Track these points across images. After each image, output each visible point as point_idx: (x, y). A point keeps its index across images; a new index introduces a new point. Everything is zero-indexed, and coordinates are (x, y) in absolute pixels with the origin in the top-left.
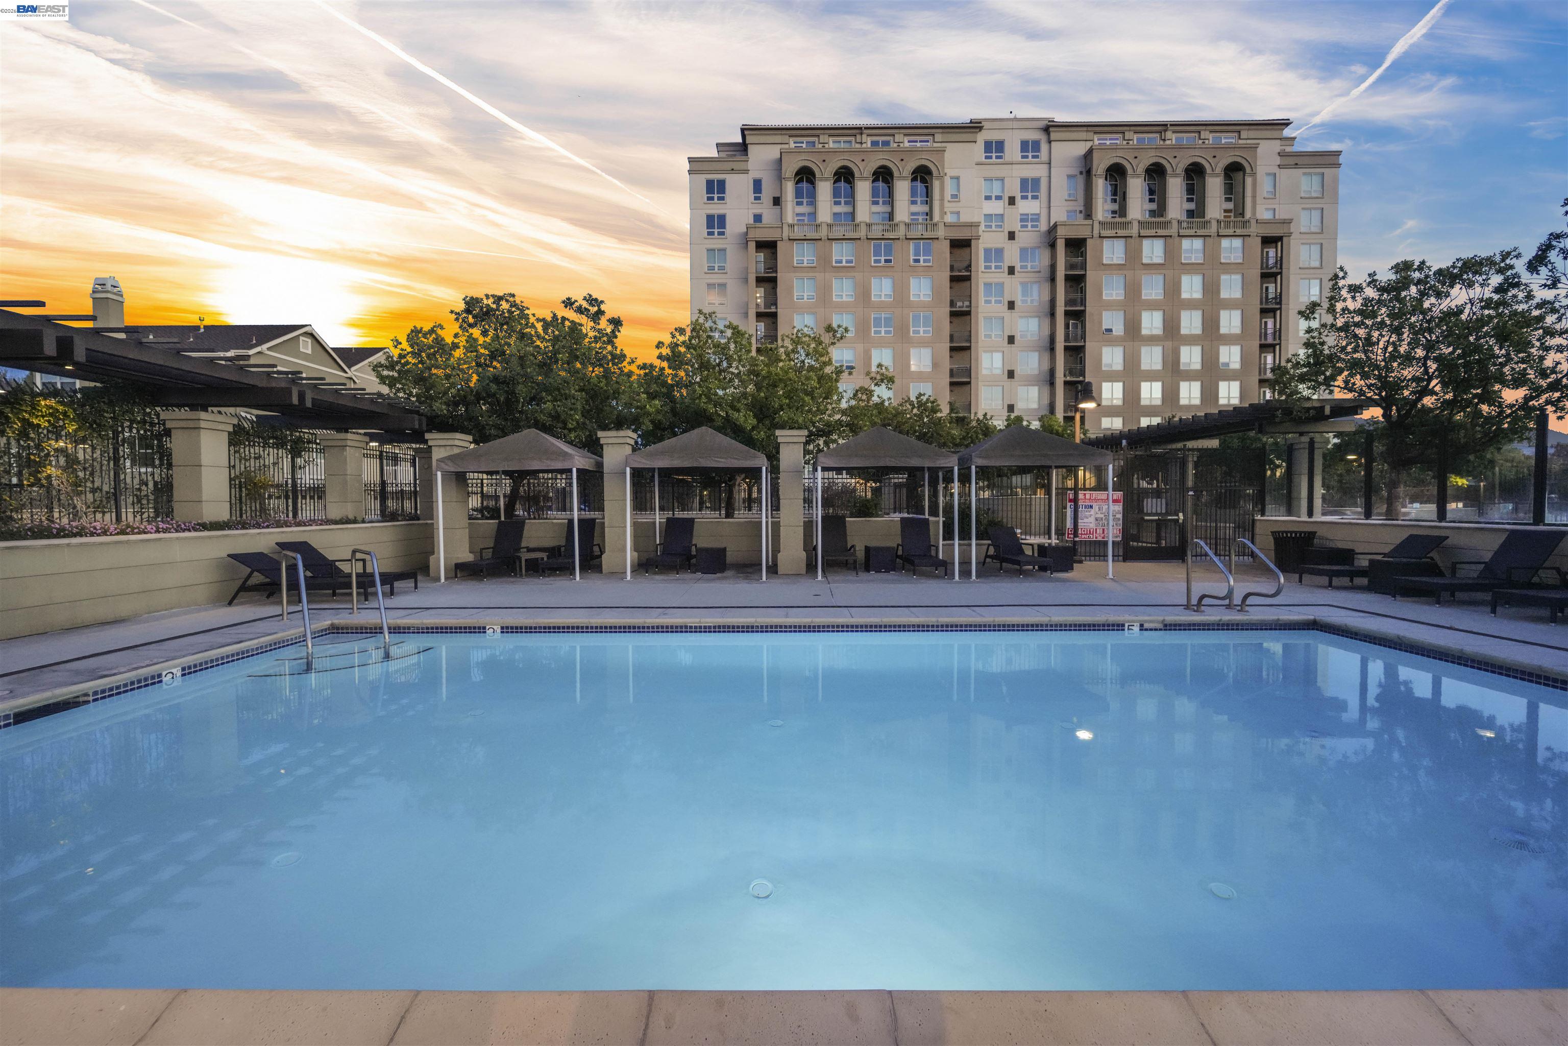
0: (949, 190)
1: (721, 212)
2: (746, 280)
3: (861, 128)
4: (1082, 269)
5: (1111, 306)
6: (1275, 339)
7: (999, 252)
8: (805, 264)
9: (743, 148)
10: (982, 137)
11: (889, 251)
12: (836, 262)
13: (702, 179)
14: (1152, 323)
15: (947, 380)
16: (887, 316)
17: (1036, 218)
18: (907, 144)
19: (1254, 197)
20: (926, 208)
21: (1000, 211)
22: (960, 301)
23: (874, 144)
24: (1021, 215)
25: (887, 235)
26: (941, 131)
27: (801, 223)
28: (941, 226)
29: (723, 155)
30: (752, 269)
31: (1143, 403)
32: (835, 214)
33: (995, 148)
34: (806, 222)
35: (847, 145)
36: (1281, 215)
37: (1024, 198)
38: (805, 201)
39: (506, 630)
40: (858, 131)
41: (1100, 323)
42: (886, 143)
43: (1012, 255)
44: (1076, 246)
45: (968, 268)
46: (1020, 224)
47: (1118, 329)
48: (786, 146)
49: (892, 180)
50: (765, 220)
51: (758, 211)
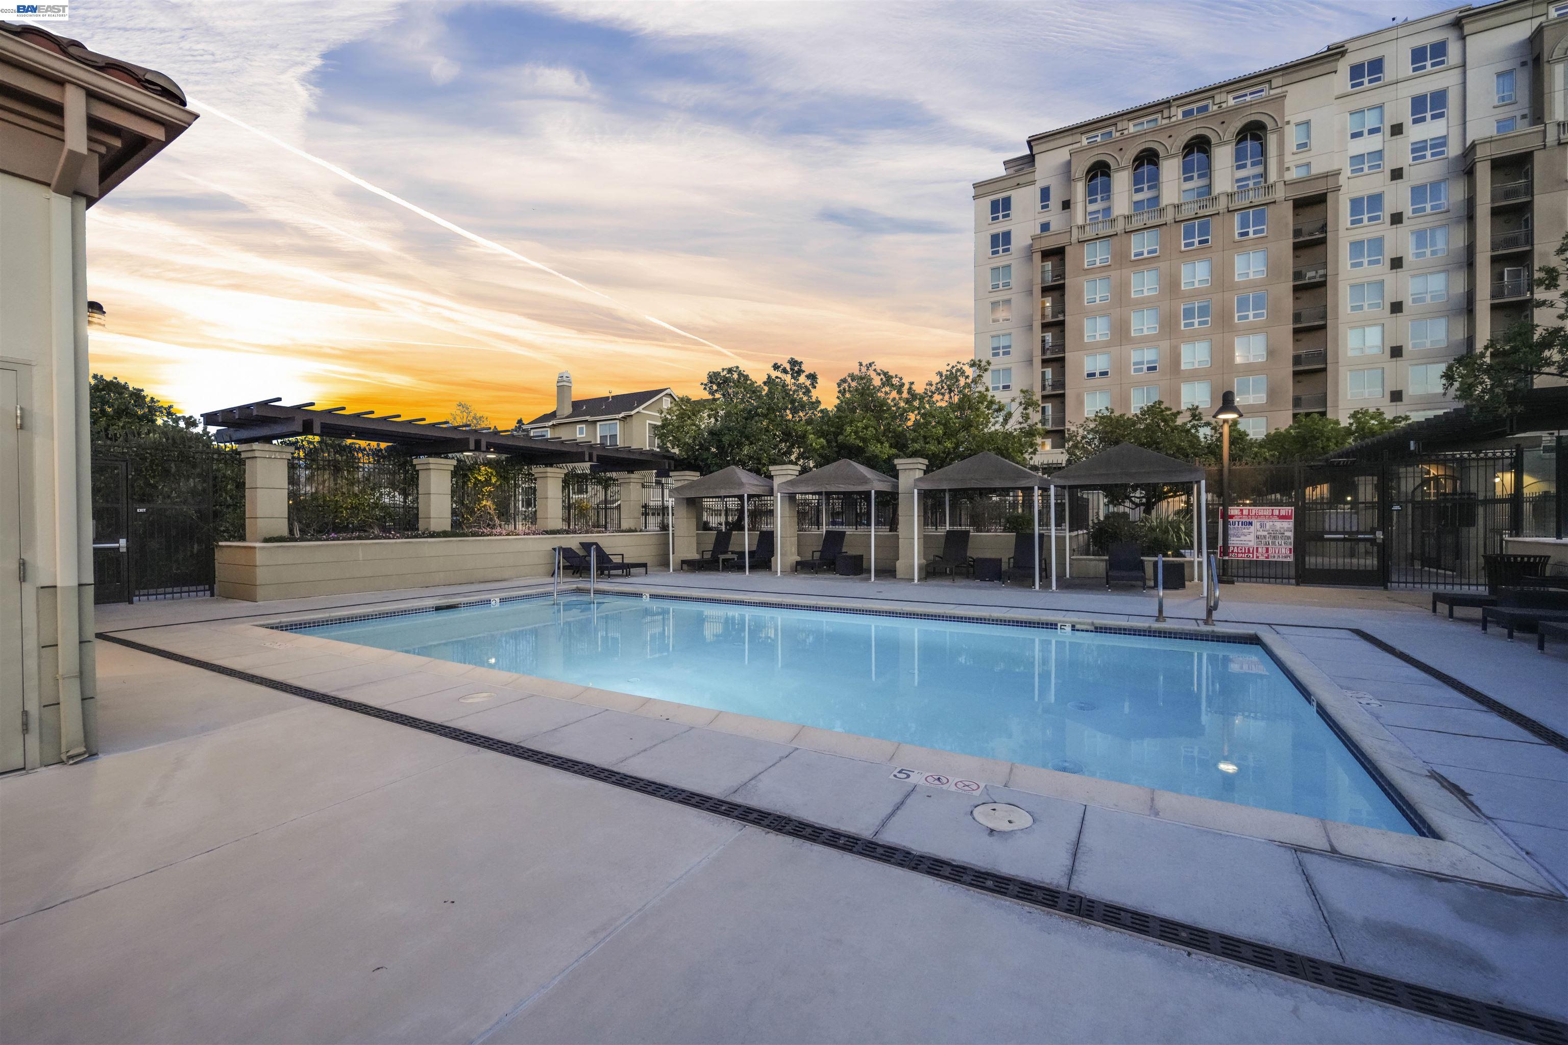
0: (1293, 140)
1: (1006, 229)
2: (1030, 292)
3: (1169, 102)
4: (1524, 194)
7: (1376, 201)
8: (1098, 264)
9: (1030, 159)
10: (1345, 63)
11: (1205, 230)
12: (1136, 256)
13: (986, 202)
15: (1289, 369)
16: (1203, 304)
17: (1440, 143)
18: (1231, 102)
20: (1259, 169)
21: (1378, 147)
22: (1309, 271)
23: (1186, 114)
24: (1412, 144)
25: (1202, 213)
26: (1280, 73)
27: (1094, 222)
28: (1280, 188)
29: (1011, 171)
30: (1038, 280)
32: (1135, 203)
33: (1368, 70)
34: (1100, 219)
35: (1152, 125)
37: (1419, 121)
38: (1099, 197)
40: (1166, 105)
42: (1205, 108)
43: (1398, 198)
44: (1513, 165)
45: (1324, 229)
46: (1411, 156)
48: (1078, 145)
49: (1210, 147)
50: (1053, 227)
51: (1045, 220)
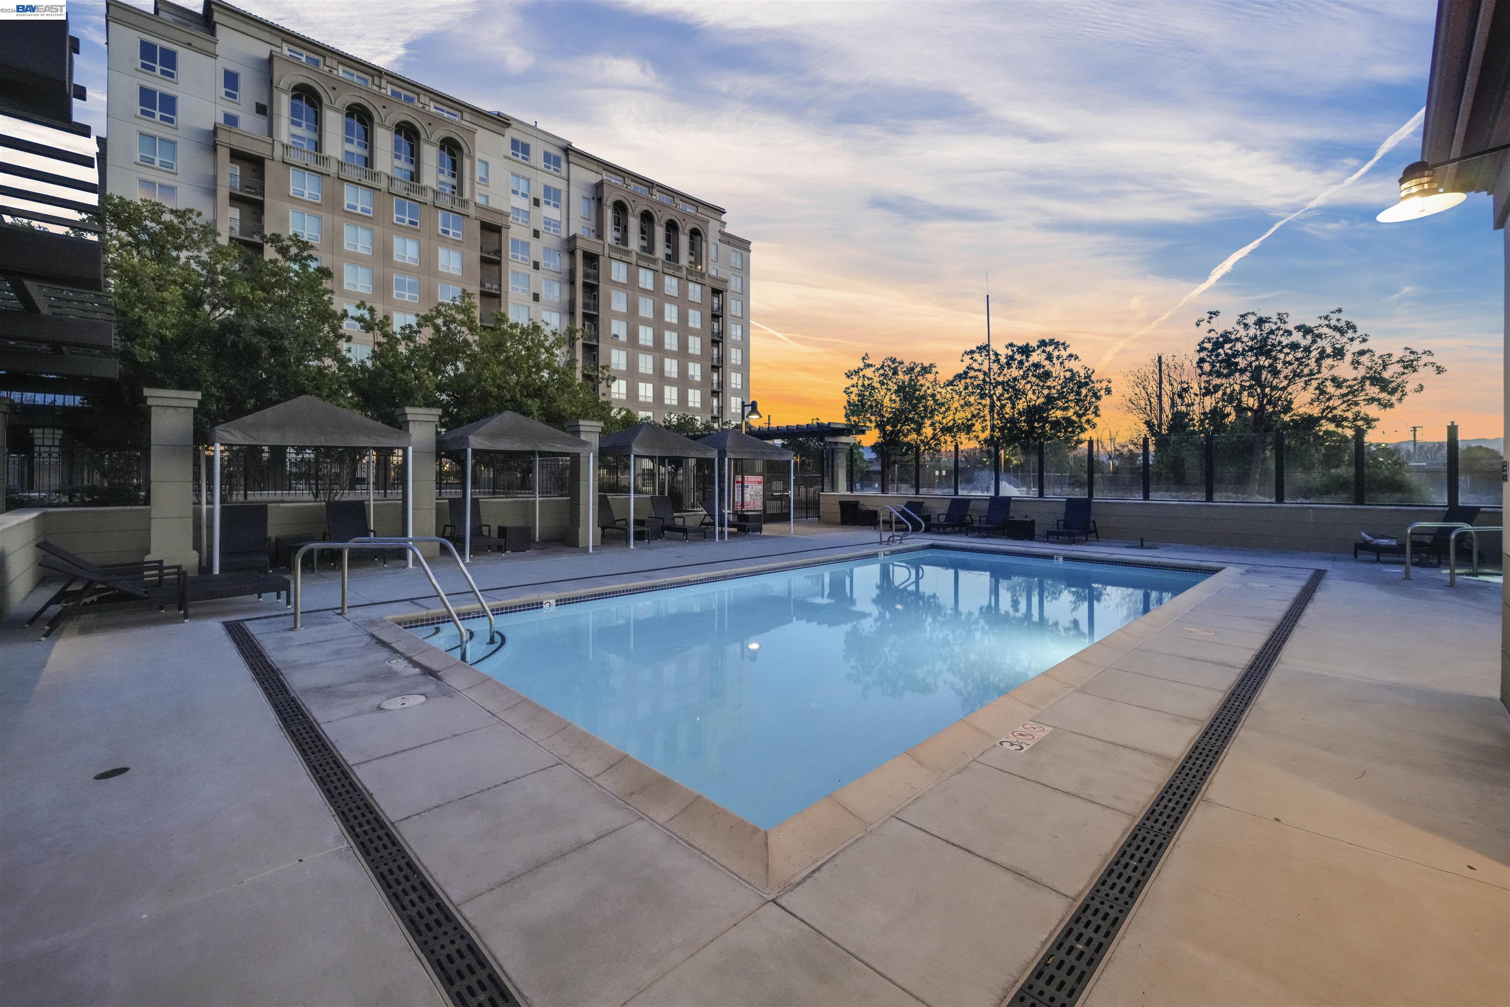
0: (479, 173)
1: (167, 90)
2: (213, 192)
3: (377, 70)
4: (595, 279)
5: (617, 316)
6: (718, 362)
7: (526, 246)
8: (306, 198)
9: (207, 23)
10: (510, 133)
11: (414, 213)
12: (348, 207)
13: (133, 36)
14: (646, 336)
16: (411, 280)
18: (433, 109)
19: (707, 257)
20: (455, 182)
21: (527, 209)
22: (488, 282)
23: (396, 94)
25: (412, 196)
26: (470, 111)
27: (300, 148)
28: (472, 205)
29: (168, 17)
30: (223, 181)
31: (641, 399)
32: (347, 152)
33: (520, 148)
34: (305, 148)
35: (362, 83)
36: (722, 275)
37: (548, 203)
38: (306, 123)
39: (560, 602)
40: (374, 71)
41: (610, 329)
42: (409, 100)
43: (537, 250)
44: (591, 259)
45: (498, 252)
46: (543, 226)
47: (623, 337)
48: (278, 50)
49: (419, 139)
50: (243, 126)
51: (232, 112)
